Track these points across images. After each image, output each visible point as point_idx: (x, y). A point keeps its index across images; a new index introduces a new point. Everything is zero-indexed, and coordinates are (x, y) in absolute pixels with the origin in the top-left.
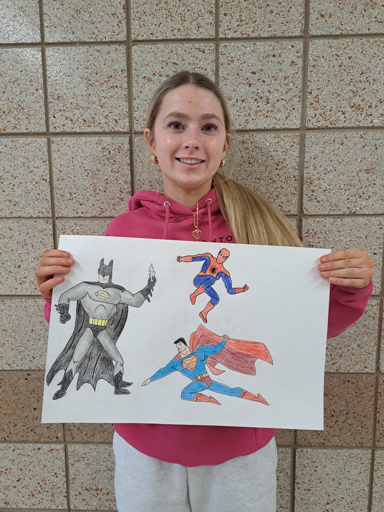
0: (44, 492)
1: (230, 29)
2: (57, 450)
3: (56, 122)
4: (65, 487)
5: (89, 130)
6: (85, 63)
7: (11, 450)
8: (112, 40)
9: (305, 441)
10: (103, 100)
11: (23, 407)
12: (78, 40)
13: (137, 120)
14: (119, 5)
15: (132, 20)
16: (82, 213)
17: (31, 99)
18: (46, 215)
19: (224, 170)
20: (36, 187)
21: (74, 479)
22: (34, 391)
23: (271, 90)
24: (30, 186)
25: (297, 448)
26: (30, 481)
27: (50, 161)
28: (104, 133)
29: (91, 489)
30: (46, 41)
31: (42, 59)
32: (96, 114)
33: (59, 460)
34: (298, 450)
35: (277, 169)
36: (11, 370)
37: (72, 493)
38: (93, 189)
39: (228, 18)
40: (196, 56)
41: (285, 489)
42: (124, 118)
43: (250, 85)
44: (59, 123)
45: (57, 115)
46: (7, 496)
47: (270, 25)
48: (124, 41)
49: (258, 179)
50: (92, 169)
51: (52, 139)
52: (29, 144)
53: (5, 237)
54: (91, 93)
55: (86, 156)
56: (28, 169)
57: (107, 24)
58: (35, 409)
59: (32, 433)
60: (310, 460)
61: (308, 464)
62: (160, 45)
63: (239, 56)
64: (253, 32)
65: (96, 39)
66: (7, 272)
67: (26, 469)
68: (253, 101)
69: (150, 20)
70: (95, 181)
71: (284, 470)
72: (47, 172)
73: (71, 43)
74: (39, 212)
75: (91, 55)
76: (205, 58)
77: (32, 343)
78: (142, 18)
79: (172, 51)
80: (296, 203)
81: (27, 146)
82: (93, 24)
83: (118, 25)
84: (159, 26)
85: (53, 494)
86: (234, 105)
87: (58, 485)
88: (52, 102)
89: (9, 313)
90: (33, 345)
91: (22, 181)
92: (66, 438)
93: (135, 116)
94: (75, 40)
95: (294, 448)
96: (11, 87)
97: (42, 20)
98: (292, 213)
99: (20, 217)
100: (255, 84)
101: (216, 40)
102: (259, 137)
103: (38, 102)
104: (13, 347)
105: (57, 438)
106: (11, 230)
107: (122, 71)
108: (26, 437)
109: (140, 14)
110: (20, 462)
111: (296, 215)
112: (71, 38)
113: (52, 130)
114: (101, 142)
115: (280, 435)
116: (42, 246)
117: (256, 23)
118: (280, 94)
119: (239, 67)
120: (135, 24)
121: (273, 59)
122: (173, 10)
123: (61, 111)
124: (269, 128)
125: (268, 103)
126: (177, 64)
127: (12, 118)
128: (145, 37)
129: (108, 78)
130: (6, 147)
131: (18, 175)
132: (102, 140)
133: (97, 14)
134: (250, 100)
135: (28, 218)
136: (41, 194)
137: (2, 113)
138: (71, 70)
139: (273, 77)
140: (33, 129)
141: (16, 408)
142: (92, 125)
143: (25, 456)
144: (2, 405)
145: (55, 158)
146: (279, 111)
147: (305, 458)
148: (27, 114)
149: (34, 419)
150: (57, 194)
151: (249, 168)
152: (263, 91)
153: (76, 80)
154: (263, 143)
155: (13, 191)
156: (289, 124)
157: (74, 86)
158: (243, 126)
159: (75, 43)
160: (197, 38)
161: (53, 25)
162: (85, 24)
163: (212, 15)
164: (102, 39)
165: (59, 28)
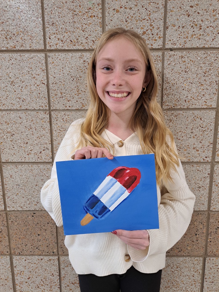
0: (45, 285)
2: (54, 260)
4: (59, 282)
5: (75, 48)
7: (24, 260)
9: (212, 253)
10: (85, 26)
11: (31, 234)
16: (69, 107)
17: (33, 25)
18: (45, 108)
19: (168, 77)
20: (38, 89)
21: (64, 277)
22: (38, 223)
23: (204, 20)
24: (33, 88)
25: (207, 257)
26: (36, 279)
27: (47, 70)
28: (85, 50)
29: (75, 283)
32: (79, 36)
33: (55, 266)
34: (207, 259)
35: (204, 76)
36: (22, 211)
37: (63, 285)
38: (77, 90)
41: (198, 282)
43: (189, 16)
44: (53, 43)
45: (52, 37)
46: (22, 288)
49: (191, 83)
50: (76, 76)
51: (48, 54)
52: (32, 58)
53: (17, 123)
54: (76, 21)
55: (72, 67)
56: (32, 76)
59: (37, 250)
61: (213, 267)
66: (18, 147)
67: (33, 271)
68: (190, 27)
70: (78, 84)
71: (197, 270)
72: (45, 78)
74: (40, 106)
77: (37, 193)
80: (216, 100)
81: (31, 60)
85: (51, 286)
86: (176, 30)
87: (54, 281)
88: (48, 28)
89: (21, 174)
90: (37, 194)
91: (28, 84)
92: (59, 253)
95: (205, 257)
96: (19, 16)
98: (213, 106)
99: (26, 109)
100: (192, 15)
102: (193, 53)
103: (38, 27)
104: (24, 196)
105: (53, 252)
106: (21, 118)
107: (98, 4)
108: (33, 252)
110: (30, 267)
111: (215, 108)
113: (48, 48)
114: (82, 57)
115: (196, 249)
116: (42, 130)
118: (209, 22)
119: (182, 2)
123: (54, 34)
124: (200, 47)
125: (201, 29)
127: (20, 39)
129: (88, 9)
130: (16, 60)
131: (25, 80)
132: (83, 55)
134: (188, 27)
135: (33, 110)
136: (41, 93)
137: (13, 35)
138: (62, 4)
139: (205, 10)
140: (35, 47)
141: (26, 235)
142: (77, 44)
143: (33, 263)
144: (17, 233)
145: (50, 68)
146: (208, 34)
147: (211, 263)
148: (31, 36)
149: (38, 241)
150: (52, 93)
151: (185, 76)
152: (197, 20)
153: (65, 11)
154: (195, 58)
155: (21, 92)
156: (214, 45)
157: (64, 15)
158: (182, 46)
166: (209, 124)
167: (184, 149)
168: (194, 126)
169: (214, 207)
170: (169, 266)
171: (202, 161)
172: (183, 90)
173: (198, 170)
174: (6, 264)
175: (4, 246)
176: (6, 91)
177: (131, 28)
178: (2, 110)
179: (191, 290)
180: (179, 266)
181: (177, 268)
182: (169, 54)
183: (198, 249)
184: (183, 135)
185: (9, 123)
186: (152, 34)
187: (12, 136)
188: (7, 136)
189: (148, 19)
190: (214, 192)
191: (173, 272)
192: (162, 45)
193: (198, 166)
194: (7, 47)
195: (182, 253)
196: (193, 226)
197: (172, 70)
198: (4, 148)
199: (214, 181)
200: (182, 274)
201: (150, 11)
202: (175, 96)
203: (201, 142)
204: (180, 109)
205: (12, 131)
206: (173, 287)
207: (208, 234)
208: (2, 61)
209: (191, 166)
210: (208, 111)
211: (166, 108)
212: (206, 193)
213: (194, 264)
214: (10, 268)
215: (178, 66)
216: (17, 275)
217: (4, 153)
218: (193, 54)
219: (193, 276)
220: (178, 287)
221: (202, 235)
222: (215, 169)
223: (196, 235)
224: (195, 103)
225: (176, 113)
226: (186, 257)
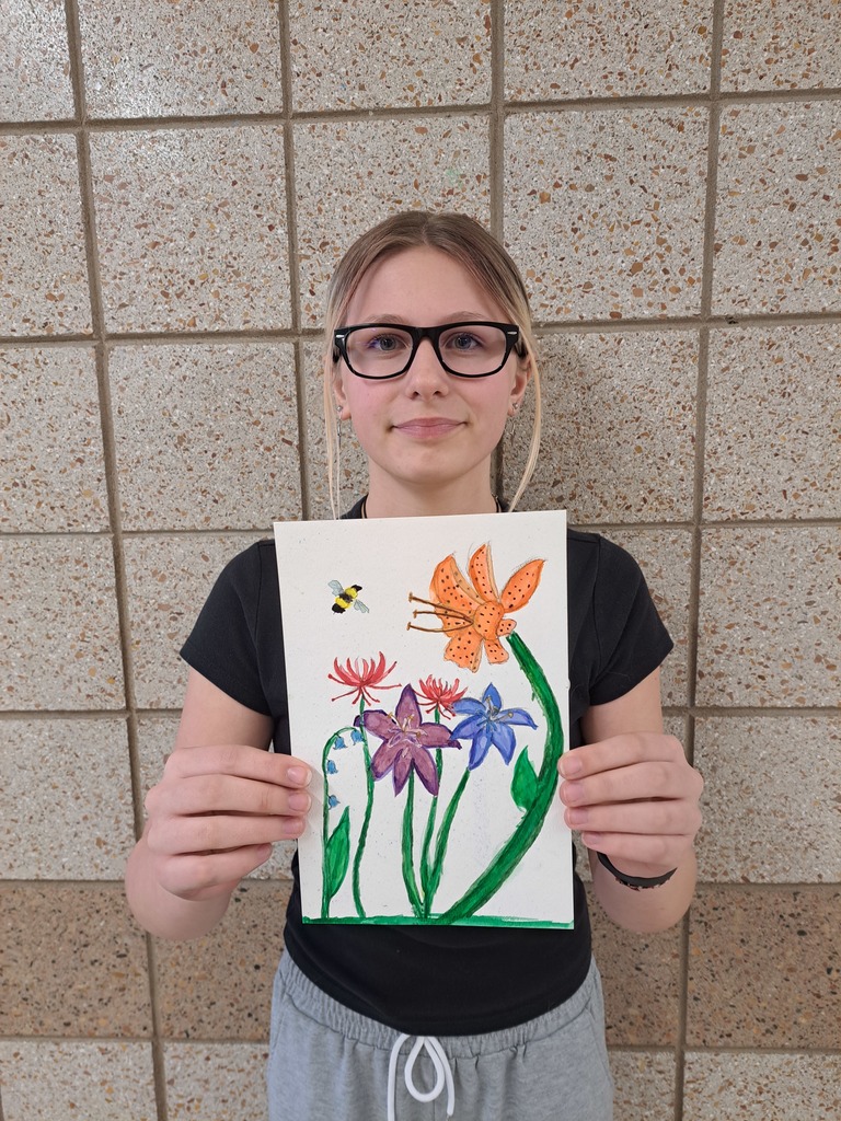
1: (748, 71)
3: (316, 305)
6: (390, 161)
7: (201, 1058)
8: (455, 102)
11: (229, 964)
12: (372, 104)
14: (474, 16)
15: (506, 54)
17: (257, 249)
19: (722, 413)
20: (267, 460)
22: (255, 926)
24: (252, 457)
27: (300, 396)
30: (294, 108)
31: (285, 152)
39: (743, 43)
40: (662, 137)
45: (319, 288)
48: (485, 105)
49: (803, 432)
51: (305, 344)
52: (251, 358)
53: (192, 575)
56: (249, 417)
57: (444, 64)
58: (257, 967)
59: (250, 1021)
62: (575, 114)
63: (769, 136)
64: (805, 76)
65: (418, 103)
67: (235, 1099)
68: (798, 246)
69: (550, 52)
72: (294, 423)
73: (357, 113)
74: (273, 517)
75: (405, 140)
76: (684, 144)
78: (532, 48)
79: (601, 128)
81: (247, 364)
82: (411, 64)
83: (472, 65)
84: (572, 66)
86: (750, 256)
88: (307, 257)
91: (233, 445)
94: (365, 106)
96: (210, 222)
97: (285, 57)
99: (227, 529)
100: (804, 205)
101: (713, 98)
102: (810, 331)
103: (275, 258)
106: (206, 558)
107: (478, 178)
108: (235, 1029)
109: (528, 37)
110: (222, 1084)
112: (357, 99)
113: (305, 323)
115: (831, 1025)
117: (814, 54)
119: (767, 163)
120: (513, 63)
122: (609, 27)
124: (835, 310)
125: (836, 249)
126: (613, 159)
127: (211, 297)
128: (537, 95)
129: (443, 196)
130: (196, 364)
131: (225, 431)
133: (421, 39)
134: (791, 243)
135: (247, 531)
136: (278, 474)
137: (188, 284)
138: (355, 179)
140: (260, 322)
141: (213, 966)
143: (233, 1070)
144: (181, 959)
145: (312, 390)
148: (247, 287)
149: (256, 990)
150: (315, 474)
151: (783, 407)
152: (823, 221)
153: (366, 202)
154: (818, 347)
155: (211, 470)
157: (360, 216)
158: (770, 307)
159: (365, 112)
160: (666, 93)
161: (313, 70)
162: (390, 65)
163: (705, 37)
164: (430, 101)
165: (327, 75)
167: (781, 662)
168: (818, 580)
170: (731, 1084)
172: (776, 455)
173: (835, 737)
174: (138, 1071)
175: (134, 1008)
176: (158, 469)
177: (591, 253)
178: (143, 532)
180: (766, 1085)
181: (761, 1093)
182: (725, 335)
184: (777, 611)
185: (167, 574)
186: (666, 272)
187: (175, 619)
188: (156, 619)
189: (649, 219)
191: (744, 1107)
192: (700, 306)
193: (834, 723)
194: (168, 325)
195: (777, 1038)
196: (817, 937)
197: (736, 389)
198: (144, 661)
201: (655, 196)
202: (745, 478)
204: (767, 522)
205: (174, 601)
208: (147, 369)
209: (808, 724)
211: (714, 519)
213: (821, 1078)
214: (151, 1088)
215: (758, 375)
216: (176, 1110)
217: (143, 680)
218: (808, 333)
223: (829, 971)
224: (820, 502)
225: (750, 534)
226: (792, 1054)
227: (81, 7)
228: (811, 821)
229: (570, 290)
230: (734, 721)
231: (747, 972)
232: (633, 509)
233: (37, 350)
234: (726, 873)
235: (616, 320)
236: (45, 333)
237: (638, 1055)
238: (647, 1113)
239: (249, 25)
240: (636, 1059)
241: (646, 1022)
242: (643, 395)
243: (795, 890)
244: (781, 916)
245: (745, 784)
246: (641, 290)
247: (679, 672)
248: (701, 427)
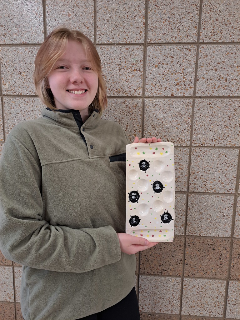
1: (206, 37)
5: (119, 95)
6: (119, 56)
8: (135, 42)
9: (235, 277)
10: (128, 78)
12: (116, 42)
13: (147, 90)
14: (141, 22)
15: (148, 31)
19: (197, 120)
23: (229, 74)
28: (128, 97)
30: (97, 43)
32: (123, 86)
34: (230, 282)
35: (229, 120)
39: (205, 31)
40: (185, 53)
41: (221, 303)
42: (140, 89)
43: (216, 70)
47: (231, 35)
48: (143, 43)
49: (217, 125)
50: (119, 118)
54: (121, 73)
55: (116, 110)
57: (133, 33)
60: (237, 288)
61: (235, 290)
62: (164, 46)
63: (211, 53)
64: (220, 39)
65: (126, 42)
69: (159, 31)
71: (221, 293)
73: (112, 44)
75: (123, 51)
76: (190, 54)
78: (154, 30)
79: (170, 50)
82: (125, 33)
83: (140, 34)
86: (205, 82)
93: (146, 87)
94: (114, 43)
95: (228, 281)
97: (95, 30)
98: (237, 146)
100: (219, 70)
101: (198, 44)
107: (140, 61)
109: (153, 28)
111: (239, 147)
112: (112, 41)
115: (220, 273)
117: (222, 34)
118: (234, 76)
119: (210, 60)
120: (150, 33)
121: (231, 55)
122: (173, 26)
124: (226, 96)
125: (227, 81)
126: (173, 57)
128: (155, 41)
129: (132, 65)
132: (126, 101)
133: (128, 27)
134: (216, 79)
138: (111, 60)
139: (230, 66)
142: (121, 92)
146: (233, 86)
147: (234, 286)
151: (212, 119)
152: (224, 74)
153: (113, 66)
154: (222, 105)
156: (238, 94)
157: (112, 69)
158: (210, 94)
159: (114, 44)
160: (186, 42)
161: (102, 33)
162: (120, 33)
163: (196, 29)
164: (130, 42)
165: (105, 35)
166: (233, 160)
167: (210, 181)
168: (220, 162)
169: (237, 234)
170: (195, 286)
171: (227, 192)
172: (210, 131)
173: (223, 201)
177: (167, 80)
179: (215, 311)
180: (204, 287)
182: (199, 101)
183: (221, 273)
184: (210, 169)
186: (185, 85)
189: (181, 72)
190: (237, 221)
191: (198, 292)
192: (193, 94)
193: (223, 197)
195: (207, 275)
196: (217, 250)
197: (201, 114)
199: (237, 211)
200: (207, 295)
201: (183, 67)
202: (203, 136)
203: (225, 176)
204: (208, 147)
206: (198, 308)
207: (231, 259)
209: (216, 197)
210: (232, 149)
211: (195, 146)
212: (230, 221)
213: (217, 286)
215: (207, 111)
218: (219, 102)
219: (217, 298)
220: (203, 308)
221: (226, 260)
222: (238, 200)
223: (220, 259)
224: (221, 142)
225: (203, 150)
226: (210, 280)
227: (47, 17)
228: (217, 221)
229: (161, 89)
230: (198, 195)
231: (200, 258)
232: (175, 143)
233: (33, 98)
234: (195, 233)
235: (173, 96)
236: (35, 94)
237: (172, 278)
238: (174, 293)
239: (87, 22)
240: (172, 279)
241: (174, 270)
242: (179, 115)
243: (212, 238)
244: (209, 245)
245: (200, 211)
246: (179, 89)
247: (185, 183)
248: (192, 123)
